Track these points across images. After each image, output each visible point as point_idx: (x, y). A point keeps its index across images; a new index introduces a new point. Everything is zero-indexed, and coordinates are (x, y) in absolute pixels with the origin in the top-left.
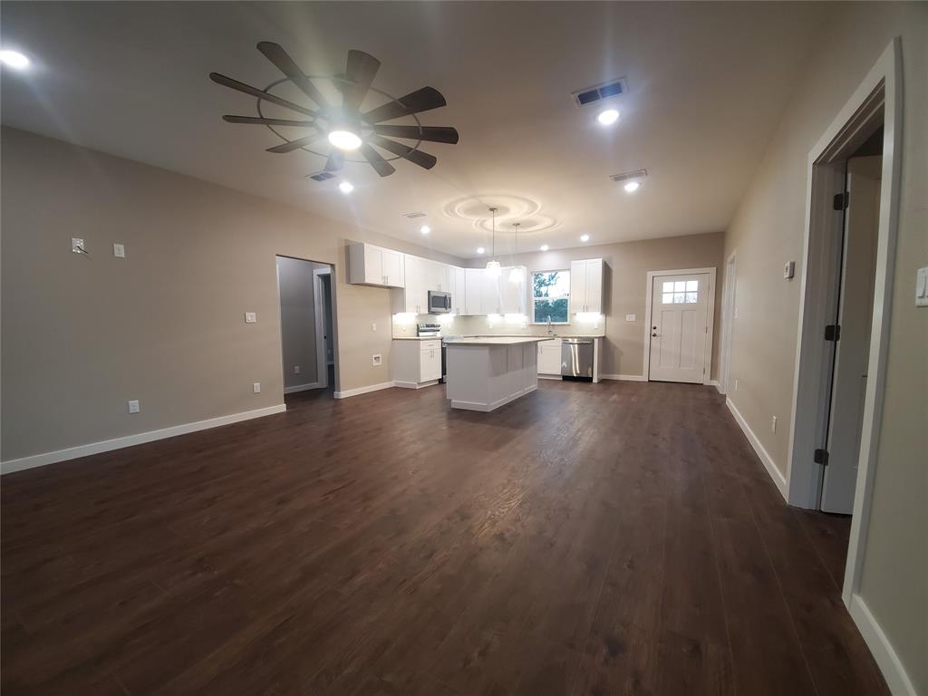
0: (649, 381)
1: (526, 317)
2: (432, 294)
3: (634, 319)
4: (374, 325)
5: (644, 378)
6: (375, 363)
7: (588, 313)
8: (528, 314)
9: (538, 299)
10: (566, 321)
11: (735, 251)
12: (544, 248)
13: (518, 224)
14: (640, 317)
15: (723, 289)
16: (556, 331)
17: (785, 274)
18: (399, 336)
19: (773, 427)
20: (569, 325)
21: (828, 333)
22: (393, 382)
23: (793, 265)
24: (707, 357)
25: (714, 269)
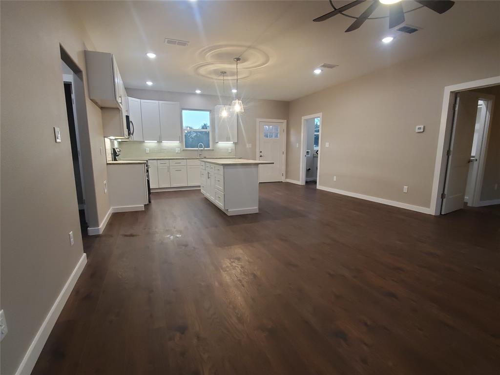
3: (250, 146)
8: (181, 142)
10: (209, 147)
11: (320, 114)
12: (198, 92)
13: (225, 73)
14: (254, 146)
15: (292, 132)
16: (205, 154)
17: (417, 131)
18: (109, 161)
19: (405, 190)
20: (213, 150)
21: (447, 153)
22: (111, 208)
23: (424, 127)
24: (284, 168)
25: (286, 121)
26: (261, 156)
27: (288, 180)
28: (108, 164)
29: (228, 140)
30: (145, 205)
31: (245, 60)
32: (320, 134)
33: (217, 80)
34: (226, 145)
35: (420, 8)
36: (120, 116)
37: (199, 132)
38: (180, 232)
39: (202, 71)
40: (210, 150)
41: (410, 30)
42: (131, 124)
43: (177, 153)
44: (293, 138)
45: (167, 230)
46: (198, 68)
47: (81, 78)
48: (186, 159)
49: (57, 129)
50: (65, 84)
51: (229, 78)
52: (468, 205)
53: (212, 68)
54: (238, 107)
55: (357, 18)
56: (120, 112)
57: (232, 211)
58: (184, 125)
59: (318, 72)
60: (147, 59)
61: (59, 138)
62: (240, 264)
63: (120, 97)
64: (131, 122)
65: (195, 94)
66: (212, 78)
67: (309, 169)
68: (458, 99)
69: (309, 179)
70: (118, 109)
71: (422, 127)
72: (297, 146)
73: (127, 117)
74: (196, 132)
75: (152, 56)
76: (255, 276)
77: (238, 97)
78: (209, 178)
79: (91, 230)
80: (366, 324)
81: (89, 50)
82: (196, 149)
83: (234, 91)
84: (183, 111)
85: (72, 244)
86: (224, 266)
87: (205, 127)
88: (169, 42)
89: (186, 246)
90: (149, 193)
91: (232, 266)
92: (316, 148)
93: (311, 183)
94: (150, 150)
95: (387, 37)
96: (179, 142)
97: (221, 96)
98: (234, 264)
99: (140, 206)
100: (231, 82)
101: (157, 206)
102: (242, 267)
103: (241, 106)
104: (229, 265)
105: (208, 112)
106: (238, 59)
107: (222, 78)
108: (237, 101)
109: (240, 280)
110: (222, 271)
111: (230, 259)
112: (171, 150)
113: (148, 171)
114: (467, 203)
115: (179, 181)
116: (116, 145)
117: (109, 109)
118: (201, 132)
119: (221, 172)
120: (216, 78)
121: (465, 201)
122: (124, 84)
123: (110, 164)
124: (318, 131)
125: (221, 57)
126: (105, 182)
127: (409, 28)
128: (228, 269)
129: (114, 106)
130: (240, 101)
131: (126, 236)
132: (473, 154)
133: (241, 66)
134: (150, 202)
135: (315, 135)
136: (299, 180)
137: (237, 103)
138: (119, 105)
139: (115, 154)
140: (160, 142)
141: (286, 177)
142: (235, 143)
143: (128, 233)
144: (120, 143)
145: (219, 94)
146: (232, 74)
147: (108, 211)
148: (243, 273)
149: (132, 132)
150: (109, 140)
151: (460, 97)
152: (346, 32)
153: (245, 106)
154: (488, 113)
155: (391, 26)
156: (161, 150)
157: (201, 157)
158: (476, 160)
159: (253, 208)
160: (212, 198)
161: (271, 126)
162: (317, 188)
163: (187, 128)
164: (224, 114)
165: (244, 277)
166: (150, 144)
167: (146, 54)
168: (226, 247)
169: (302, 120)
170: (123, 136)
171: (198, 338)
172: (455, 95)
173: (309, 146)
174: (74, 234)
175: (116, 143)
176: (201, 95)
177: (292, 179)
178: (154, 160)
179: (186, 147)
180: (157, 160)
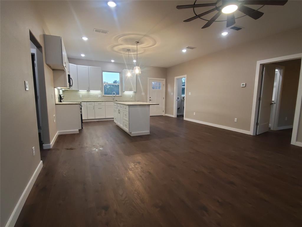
3: (144, 94)
8: (102, 91)
10: (119, 94)
11: (186, 76)
12: (113, 61)
13: (130, 50)
14: (146, 94)
15: (169, 86)
16: (116, 99)
17: (242, 86)
18: (57, 102)
19: (236, 121)
20: (121, 96)
21: (259, 99)
22: (58, 132)
23: (246, 84)
24: (164, 107)
25: (165, 79)
26: (150, 100)
27: (167, 115)
28: (56, 104)
29: (131, 90)
30: (79, 130)
31: (142, 43)
32: (185, 87)
33: (125, 54)
34: (129, 93)
35: (244, 16)
36: (64, 75)
37: (111, 85)
38: (102, 147)
39: (116, 49)
40: (120, 96)
41: (238, 29)
42: (71, 80)
43: (99, 98)
44: (169, 90)
45: (94, 146)
46: (114, 47)
47: (41, 51)
48: (105, 102)
49: (26, 82)
50: (32, 55)
51: (132, 53)
52: (271, 129)
53: (121, 47)
54: (137, 71)
55: (208, 21)
56: (64, 72)
57: (134, 133)
58: (104, 81)
59: (184, 51)
60: (83, 41)
61: (28, 88)
62: (140, 166)
63: (65, 63)
64: (71, 78)
65: (111, 62)
66: (121, 53)
67: (179, 108)
68: (264, 68)
69: (179, 114)
70: (63, 71)
71: (245, 84)
72: (172, 94)
73: (69, 76)
74: (110, 85)
75: (85, 39)
76: (150, 173)
77: (137, 64)
78: (119, 113)
79: (45, 146)
80: (218, 201)
81: (46, 34)
82: (112, 95)
83: (135, 61)
84: (103, 72)
85: (34, 155)
86: (130, 167)
87: (115, 82)
88: (96, 31)
89: (106, 155)
90: (82, 122)
91: (135, 167)
92: (183, 96)
93: (180, 116)
94: (82, 96)
95: (225, 32)
96: (100, 91)
97: (127, 64)
98: (136, 166)
99: (76, 130)
100: (133, 55)
101: (87, 131)
102: (142, 168)
103: (139, 70)
104: (134, 167)
105: (119, 73)
106: (138, 42)
107: (128, 53)
108: (137, 67)
109: (141, 176)
110: (129, 170)
111: (134, 163)
112: (95, 96)
113: (81, 109)
114: (270, 128)
115: (101, 115)
116: (61, 93)
117: (58, 71)
118: (113, 85)
119: (127, 110)
120: (124, 53)
121: (269, 127)
122: (67, 55)
123: (58, 104)
124: (184, 85)
125: (127, 41)
126: (54, 115)
127: (237, 27)
128: (133, 169)
129: (61, 69)
130: (139, 67)
131: (68, 149)
132: (273, 100)
133: (139, 46)
134: (82, 128)
135: (183, 88)
136: (173, 115)
137: (137, 68)
138: (64, 68)
139: (60, 98)
140: (88, 91)
141: (165, 113)
142: (135, 92)
143: (70, 148)
144: (63, 91)
145: (126, 63)
146: (134, 51)
147: (56, 133)
148: (143, 171)
149: (71, 84)
150: (57, 89)
151: (265, 67)
152: (202, 28)
153: (141, 70)
154: (281, 76)
155: (228, 26)
156: (89, 96)
157: (114, 100)
158: (275, 103)
159: (146, 132)
160: (121, 126)
161: (156, 82)
162: (184, 119)
163: (105, 82)
164: (129, 74)
165: (143, 173)
166: (83, 92)
167: (82, 37)
168: (131, 156)
169: (175, 79)
170: (67, 87)
171: (117, 213)
172: (263, 66)
173: (179, 95)
174: (35, 149)
175: (61, 91)
176: (114, 63)
177: (169, 114)
178: (85, 102)
179: (105, 94)
180: (87, 102)
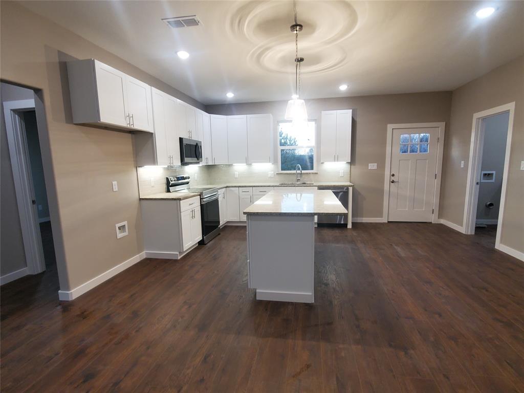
0: (388, 222)
1: (273, 165)
2: (185, 142)
3: (375, 167)
4: (115, 183)
5: (384, 220)
6: (120, 235)
7: (339, 162)
8: (275, 162)
9: (283, 148)
10: (313, 169)
11: (512, 105)
13: (302, 60)
14: (381, 166)
20: (316, 173)
22: (144, 252)
24: (435, 200)
25: (444, 123)
26: (393, 182)
27: (442, 221)
28: (140, 199)
29: (336, 158)
40: (312, 173)
43: (269, 178)
44: (455, 152)
67: (491, 205)
72: (462, 166)
73: (182, 140)
79: (61, 294)
82: (294, 172)
84: (280, 124)
88: (172, 24)
94: (239, 175)
105: (314, 122)
106: (298, 27)
126: (121, 224)
139: (168, 184)
140: (249, 164)
141: (440, 216)
142: (349, 164)
162: (496, 247)
166: (239, 168)
167: (176, 53)
169: (474, 120)
177: (448, 220)
178: (235, 187)
179: (282, 170)
180: (239, 187)
